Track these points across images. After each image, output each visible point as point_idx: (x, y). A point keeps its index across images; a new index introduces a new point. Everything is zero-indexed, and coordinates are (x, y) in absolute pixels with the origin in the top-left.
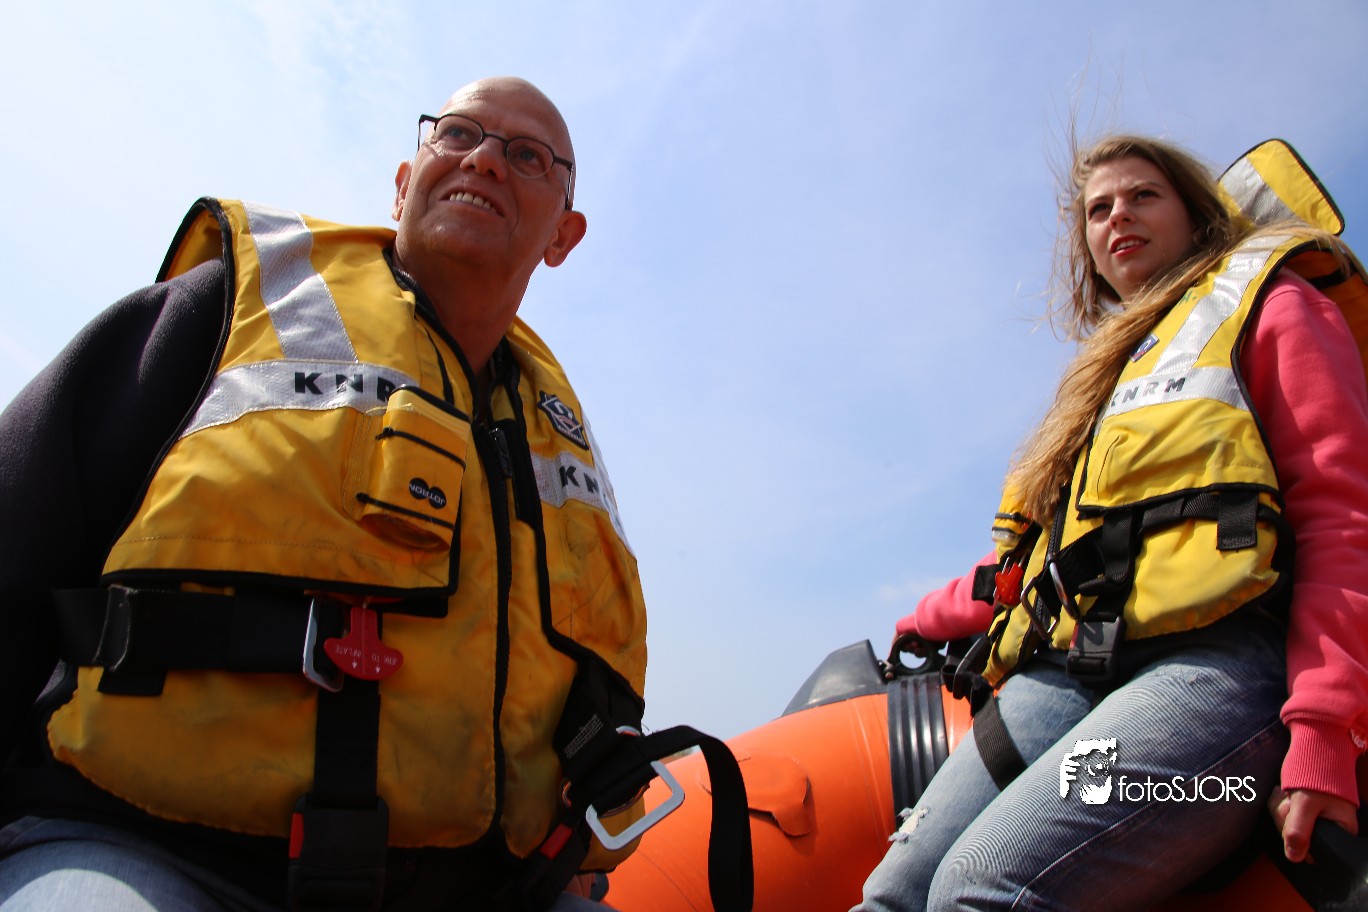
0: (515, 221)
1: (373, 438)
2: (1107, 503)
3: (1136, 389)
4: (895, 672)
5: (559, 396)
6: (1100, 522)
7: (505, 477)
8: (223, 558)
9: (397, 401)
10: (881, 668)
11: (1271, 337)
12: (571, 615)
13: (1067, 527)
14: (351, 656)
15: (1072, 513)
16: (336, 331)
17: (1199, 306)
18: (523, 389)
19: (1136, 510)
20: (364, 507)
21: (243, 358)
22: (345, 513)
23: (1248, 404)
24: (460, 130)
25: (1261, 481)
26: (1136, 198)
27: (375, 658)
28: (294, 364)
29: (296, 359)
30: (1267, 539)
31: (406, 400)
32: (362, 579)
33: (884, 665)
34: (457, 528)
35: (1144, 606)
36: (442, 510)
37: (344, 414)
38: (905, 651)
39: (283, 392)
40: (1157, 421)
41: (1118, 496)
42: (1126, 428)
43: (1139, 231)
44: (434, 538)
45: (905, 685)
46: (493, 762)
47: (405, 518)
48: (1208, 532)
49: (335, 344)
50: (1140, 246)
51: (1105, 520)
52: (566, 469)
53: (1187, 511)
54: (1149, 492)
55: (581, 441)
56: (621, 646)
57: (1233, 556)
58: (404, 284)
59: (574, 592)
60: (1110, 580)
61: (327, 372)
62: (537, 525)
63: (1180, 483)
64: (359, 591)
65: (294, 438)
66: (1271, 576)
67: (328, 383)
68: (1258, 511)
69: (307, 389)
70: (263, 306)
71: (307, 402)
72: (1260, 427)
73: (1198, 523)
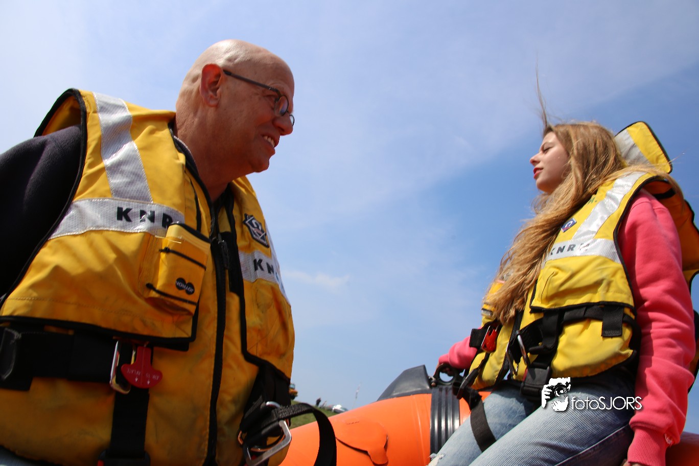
1: (158, 250)
2: (546, 306)
3: (564, 247)
4: (437, 383)
5: (255, 216)
6: (541, 316)
7: (225, 269)
8: (70, 313)
9: (173, 230)
10: (429, 381)
11: (634, 227)
12: (257, 343)
13: (524, 316)
14: (135, 375)
15: (527, 310)
16: (142, 182)
17: (598, 205)
19: (561, 311)
20: (149, 292)
21: (89, 194)
22: (139, 295)
23: (621, 260)
25: (626, 302)
27: (148, 376)
28: (117, 202)
29: (119, 198)
30: (627, 333)
32: (145, 332)
33: (432, 379)
34: (198, 305)
35: (560, 362)
36: (192, 295)
37: (144, 237)
38: (443, 372)
39: (110, 219)
40: (574, 265)
41: (551, 303)
42: (558, 268)
44: (184, 310)
45: (441, 390)
46: (208, 430)
47: (172, 300)
48: (597, 326)
49: (141, 190)
51: (545, 315)
52: (257, 261)
53: (586, 315)
54: (570, 302)
55: (265, 242)
56: (282, 355)
57: (609, 340)
58: (179, 147)
59: (259, 331)
60: (545, 347)
61: (136, 210)
62: (241, 294)
63: (584, 299)
64: (142, 339)
65: (116, 249)
66: (630, 352)
67: (135, 215)
68: (623, 317)
69: (123, 218)
70: (101, 161)
71: (123, 227)
72: (626, 273)
73: (592, 321)
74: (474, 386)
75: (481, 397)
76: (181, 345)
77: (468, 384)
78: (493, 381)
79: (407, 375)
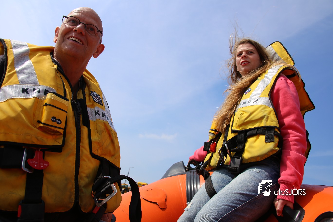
0: (86, 46)
1: (42, 106)
2: (238, 129)
3: (246, 101)
4: (189, 169)
5: (96, 92)
6: (236, 134)
9: (49, 96)
10: (185, 168)
11: (278, 90)
12: (98, 149)
13: (228, 135)
14: (35, 164)
15: (230, 131)
16: (34, 76)
17: (261, 82)
18: (86, 90)
19: (246, 131)
20: (39, 124)
21: (8, 83)
22: (34, 126)
23: (272, 107)
25: (276, 126)
26: (248, 53)
27: (42, 164)
28: (22, 86)
29: (23, 84)
30: (277, 140)
31: (51, 96)
32: (39, 143)
34: (65, 129)
35: (246, 155)
36: (60, 125)
37: (35, 99)
38: (191, 164)
39: (19, 93)
40: (251, 110)
41: (241, 128)
42: (244, 111)
43: (248, 60)
44: (58, 132)
45: (191, 172)
46: (74, 189)
47: (50, 127)
48: (263, 138)
49: (33, 80)
50: (248, 63)
51: (238, 134)
52: (97, 111)
53: (258, 133)
54: (249, 127)
55: (101, 103)
56: (112, 156)
57: (269, 144)
58: (55, 62)
59: (98, 143)
60: (239, 149)
61: (30, 87)
62: (88, 126)
63: (256, 125)
64: (37, 147)
65: (21, 106)
66: (278, 149)
67: (31, 91)
68: (275, 133)
69: (25, 92)
70: (14, 69)
71: (25, 96)
72: (275, 112)
73: (260, 135)
74: (207, 169)
75: (210, 174)
76: (58, 149)
77: (204, 168)
78: (215, 166)
79: (175, 166)
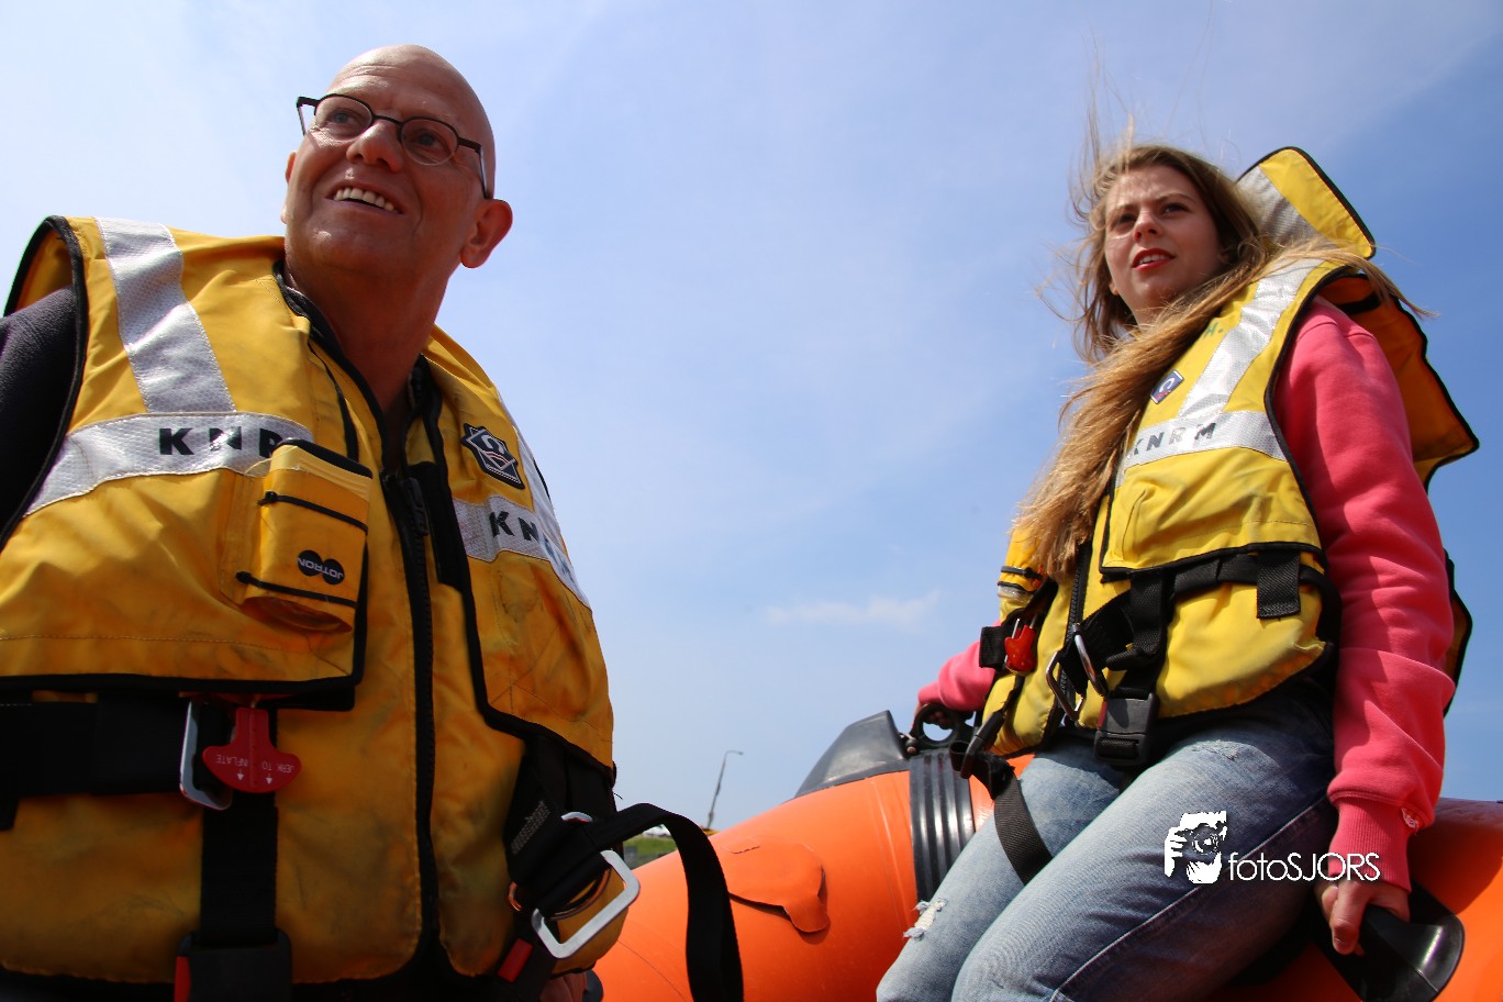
0: (418, 218)
1: (255, 504)
2: (1134, 565)
3: (1162, 435)
4: (916, 746)
5: (489, 426)
6: (1126, 586)
7: (421, 535)
8: (83, 658)
9: (281, 458)
10: (901, 742)
11: (1308, 375)
12: (511, 688)
13: (1089, 590)
14: (237, 767)
15: (1094, 576)
16: (209, 374)
17: (1225, 340)
18: (445, 424)
19: (1168, 573)
20: (245, 590)
21: (98, 413)
22: (222, 598)
23: (1285, 454)
24: (347, 113)
25: (1303, 540)
26: (1163, 211)
27: (266, 766)
28: (159, 420)
29: (161, 412)
30: (1310, 604)
31: (293, 458)
32: (248, 675)
33: (906, 738)
34: (361, 605)
35: (1176, 681)
36: (339, 585)
37: (219, 480)
38: (929, 722)
39: (146, 454)
40: (1187, 472)
41: (1145, 558)
42: (1153, 481)
43: (1166, 245)
44: (332, 619)
45: (928, 760)
46: (418, 875)
47: (294, 599)
48: (1246, 598)
49: (208, 391)
50: (1163, 262)
51: (1133, 584)
52: (497, 516)
53: (1222, 575)
54: (1182, 552)
55: (515, 479)
56: (577, 714)
57: (1275, 625)
58: (296, 306)
59: (512, 661)
60: (1141, 653)
61: (197, 425)
62: (464, 587)
63: (1214, 543)
64: (243, 690)
65: (160, 511)
66: (1317, 646)
67: (199, 440)
68: (1300, 573)
69: (174, 449)
70: (122, 348)
71: (175, 466)
72: (1298, 478)
73: (1234, 588)
74: (997, 747)
75: (1013, 768)
76: (334, 697)
77: (982, 745)
78: (1037, 734)
79: (853, 734)
